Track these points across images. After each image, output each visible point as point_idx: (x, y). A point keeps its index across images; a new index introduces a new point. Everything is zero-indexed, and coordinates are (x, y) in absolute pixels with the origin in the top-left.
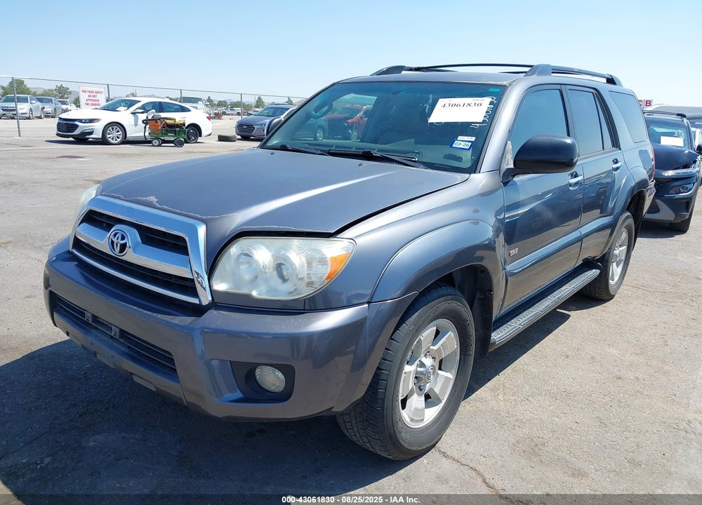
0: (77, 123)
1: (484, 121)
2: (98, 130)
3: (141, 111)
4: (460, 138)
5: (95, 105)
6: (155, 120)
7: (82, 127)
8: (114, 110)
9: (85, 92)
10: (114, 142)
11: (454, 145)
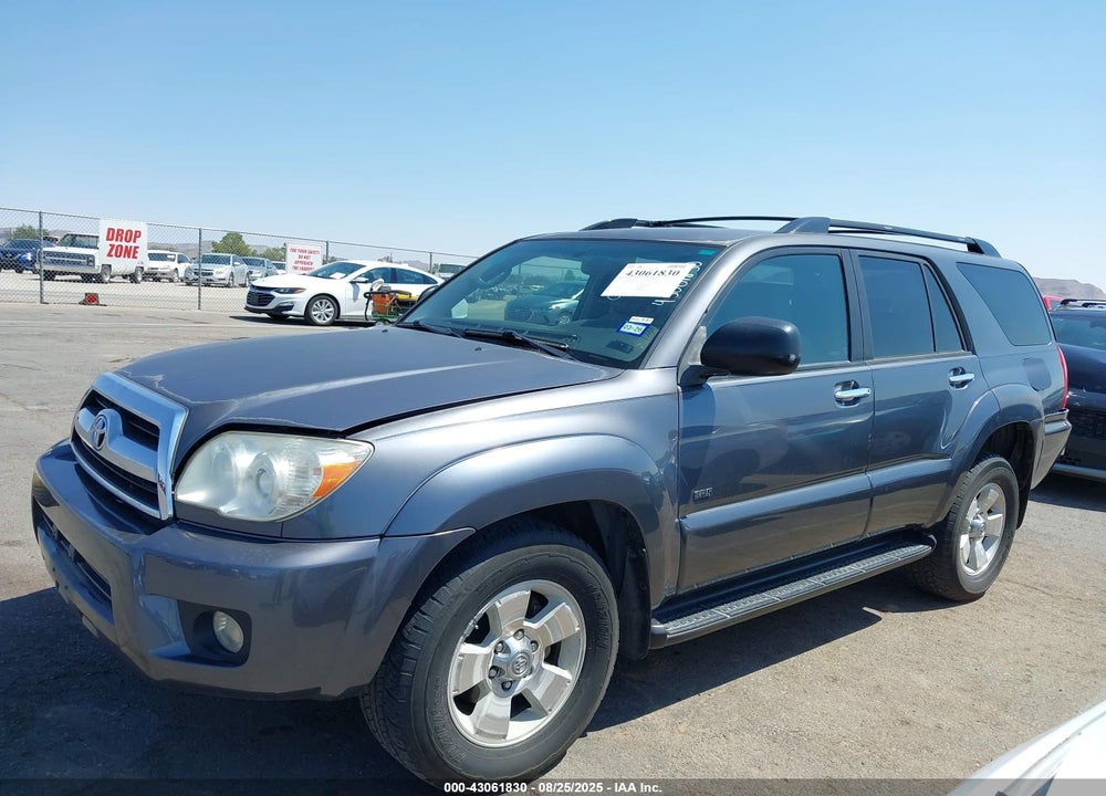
0: (273, 293)
1: (673, 297)
2: (299, 304)
3: (364, 279)
4: (634, 319)
5: (305, 269)
6: (382, 293)
7: (279, 299)
8: (326, 277)
9: (294, 250)
10: (318, 321)
11: (622, 329)
